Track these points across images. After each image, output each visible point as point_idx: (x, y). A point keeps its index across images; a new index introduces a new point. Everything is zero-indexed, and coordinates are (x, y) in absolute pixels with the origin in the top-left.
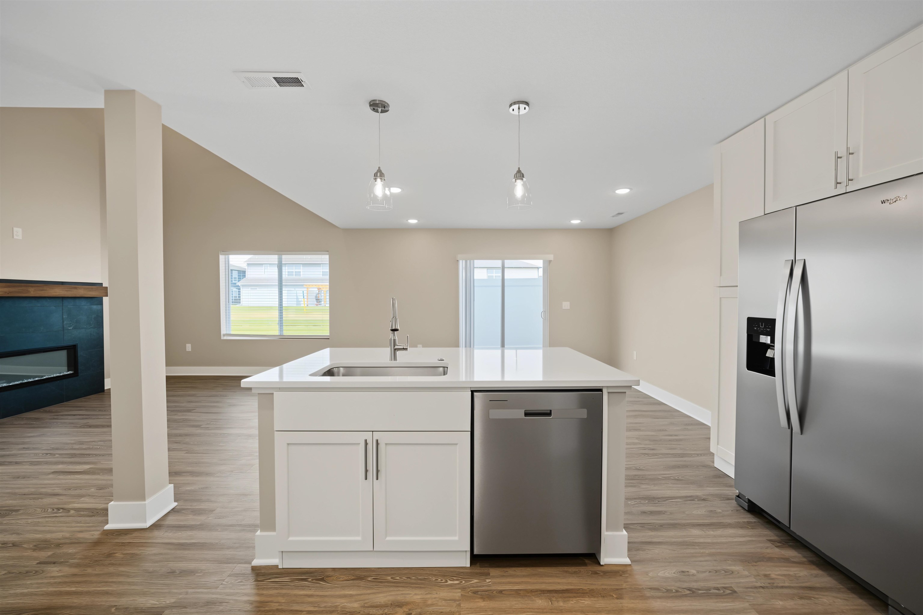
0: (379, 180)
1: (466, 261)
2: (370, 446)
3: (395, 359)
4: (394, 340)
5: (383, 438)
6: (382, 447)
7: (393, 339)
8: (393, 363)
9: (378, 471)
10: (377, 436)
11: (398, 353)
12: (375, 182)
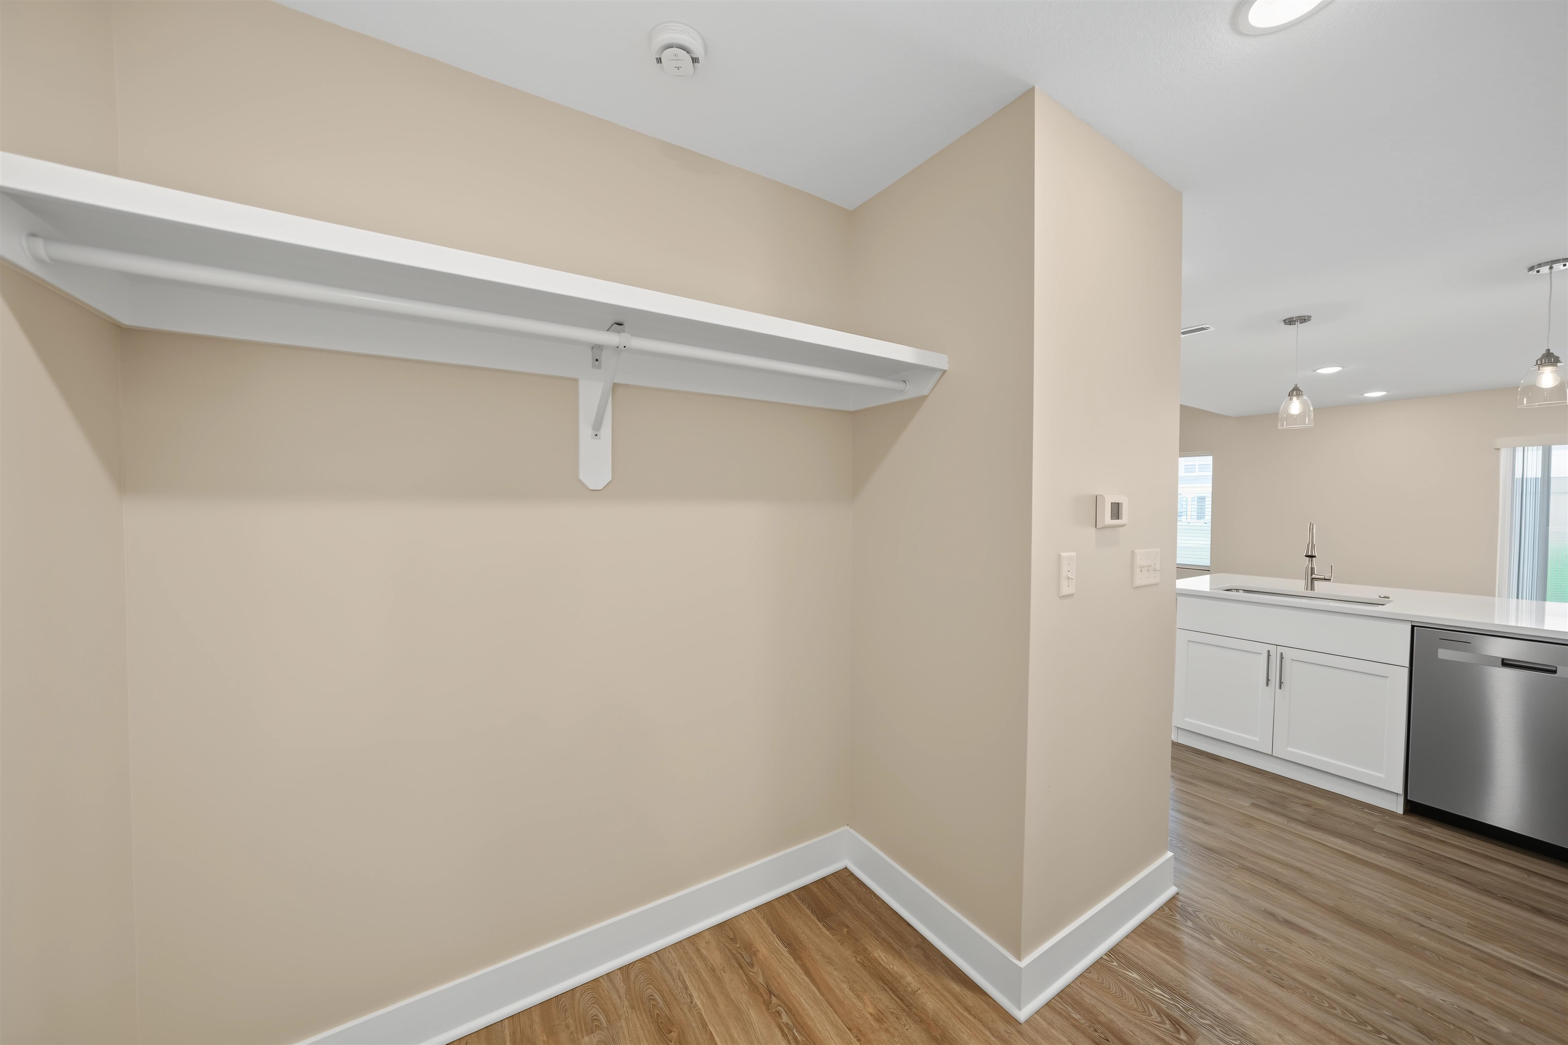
0: (1295, 398)
1: (1524, 448)
2: (1272, 658)
3: (1312, 588)
4: (1312, 568)
5: (1289, 654)
6: (1286, 662)
7: (1310, 566)
8: (1309, 593)
9: (1281, 683)
10: (1280, 649)
11: (1316, 582)
12: (1290, 400)
